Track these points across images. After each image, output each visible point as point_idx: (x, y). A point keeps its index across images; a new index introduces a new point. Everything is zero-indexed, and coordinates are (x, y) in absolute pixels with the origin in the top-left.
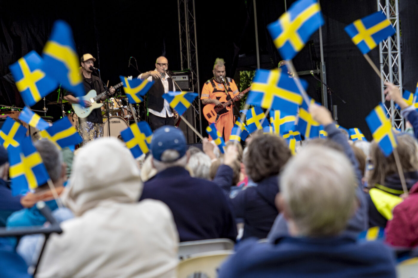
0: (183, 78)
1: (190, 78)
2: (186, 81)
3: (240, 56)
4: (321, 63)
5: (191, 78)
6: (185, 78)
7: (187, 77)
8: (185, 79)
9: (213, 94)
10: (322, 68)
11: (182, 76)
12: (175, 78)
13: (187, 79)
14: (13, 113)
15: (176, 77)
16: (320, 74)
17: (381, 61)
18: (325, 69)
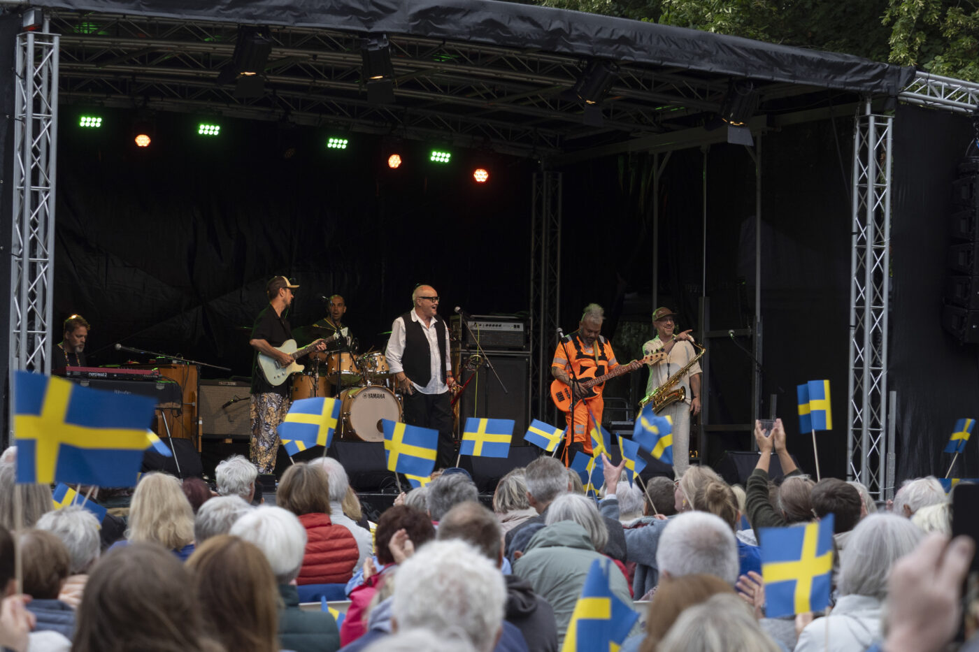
0: (515, 326)
1: (527, 327)
2: (520, 332)
4: (756, 318)
5: (529, 327)
6: (518, 327)
7: (521, 325)
8: (517, 330)
9: (576, 361)
10: (756, 326)
11: (513, 324)
12: (500, 326)
13: (521, 329)
14: (175, 368)
15: (503, 324)
16: (752, 336)
17: (853, 322)
18: (761, 328)
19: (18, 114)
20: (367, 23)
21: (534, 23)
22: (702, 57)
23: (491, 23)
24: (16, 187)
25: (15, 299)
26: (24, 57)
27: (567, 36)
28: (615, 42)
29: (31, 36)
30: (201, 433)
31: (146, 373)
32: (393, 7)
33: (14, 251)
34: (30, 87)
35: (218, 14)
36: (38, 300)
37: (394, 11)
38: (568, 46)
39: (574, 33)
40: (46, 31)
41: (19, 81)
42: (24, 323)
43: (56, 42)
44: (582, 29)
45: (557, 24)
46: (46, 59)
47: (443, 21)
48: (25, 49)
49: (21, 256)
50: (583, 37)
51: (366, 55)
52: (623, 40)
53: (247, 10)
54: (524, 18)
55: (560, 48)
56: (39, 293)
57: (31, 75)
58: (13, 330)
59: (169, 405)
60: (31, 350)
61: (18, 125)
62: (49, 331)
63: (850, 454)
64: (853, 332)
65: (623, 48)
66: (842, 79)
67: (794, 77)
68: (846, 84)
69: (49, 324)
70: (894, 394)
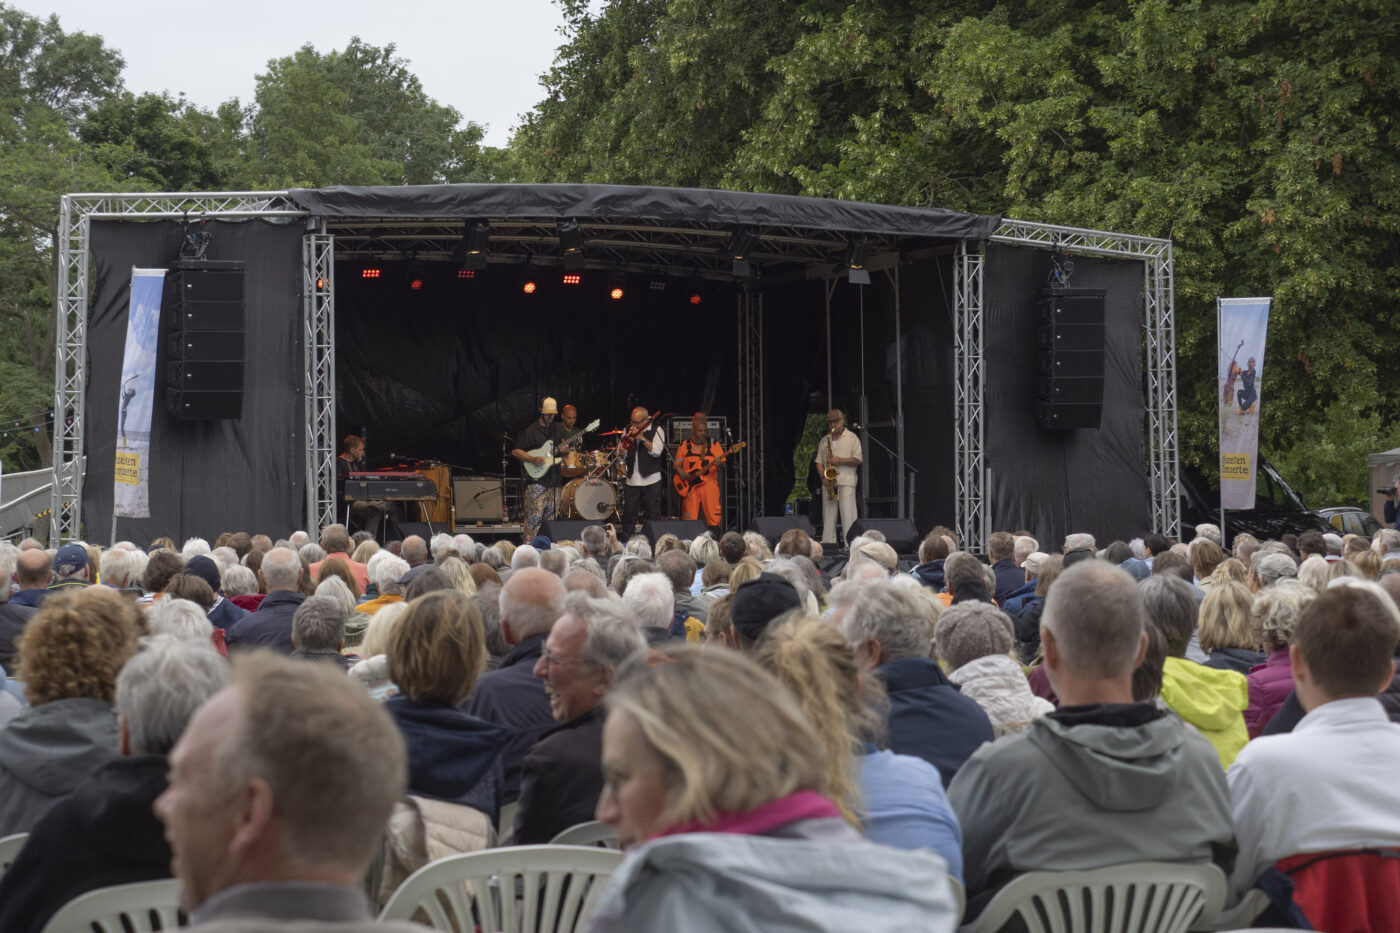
3: (812, 395)
4: (899, 413)
7: (718, 423)
9: (686, 458)
10: (898, 419)
13: (718, 426)
14: (432, 469)
16: (896, 426)
17: (957, 416)
18: (902, 421)
19: (306, 293)
20: (560, 211)
21: (690, 202)
22: (824, 219)
23: (657, 205)
24: (307, 345)
25: (308, 426)
26: (309, 251)
27: (716, 210)
28: (754, 212)
29: (313, 237)
30: (453, 517)
31: (409, 475)
32: (580, 197)
33: (307, 391)
34: (314, 275)
35: (448, 212)
36: (326, 426)
37: (580, 200)
38: (717, 218)
39: (721, 207)
40: (324, 233)
41: (306, 270)
42: (316, 443)
43: (331, 241)
44: (728, 204)
45: (708, 202)
46: (324, 253)
47: (621, 206)
48: (309, 246)
49: (311, 395)
50: (728, 210)
51: (562, 235)
52: (761, 210)
53: (470, 208)
54: (682, 198)
55: (712, 220)
56: (326, 421)
57: (314, 265)
58: (308, 449)
59: (427, 498)
60: (321, 462)
61: (306, 301)
62: (334, 449)
63: (958, 518)
64: (957, 424)
65: (761, 216)
66: (940, 228)
67: (899, 230)
68: (941, 232)
69: (333, 443)
70: (989, 471)
